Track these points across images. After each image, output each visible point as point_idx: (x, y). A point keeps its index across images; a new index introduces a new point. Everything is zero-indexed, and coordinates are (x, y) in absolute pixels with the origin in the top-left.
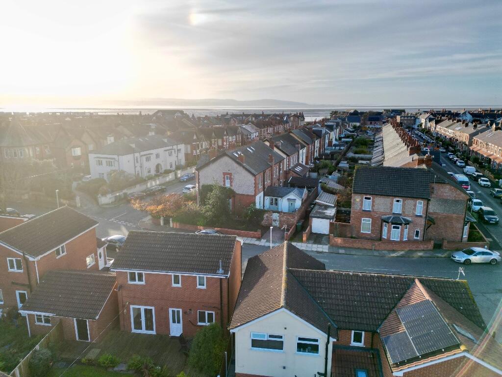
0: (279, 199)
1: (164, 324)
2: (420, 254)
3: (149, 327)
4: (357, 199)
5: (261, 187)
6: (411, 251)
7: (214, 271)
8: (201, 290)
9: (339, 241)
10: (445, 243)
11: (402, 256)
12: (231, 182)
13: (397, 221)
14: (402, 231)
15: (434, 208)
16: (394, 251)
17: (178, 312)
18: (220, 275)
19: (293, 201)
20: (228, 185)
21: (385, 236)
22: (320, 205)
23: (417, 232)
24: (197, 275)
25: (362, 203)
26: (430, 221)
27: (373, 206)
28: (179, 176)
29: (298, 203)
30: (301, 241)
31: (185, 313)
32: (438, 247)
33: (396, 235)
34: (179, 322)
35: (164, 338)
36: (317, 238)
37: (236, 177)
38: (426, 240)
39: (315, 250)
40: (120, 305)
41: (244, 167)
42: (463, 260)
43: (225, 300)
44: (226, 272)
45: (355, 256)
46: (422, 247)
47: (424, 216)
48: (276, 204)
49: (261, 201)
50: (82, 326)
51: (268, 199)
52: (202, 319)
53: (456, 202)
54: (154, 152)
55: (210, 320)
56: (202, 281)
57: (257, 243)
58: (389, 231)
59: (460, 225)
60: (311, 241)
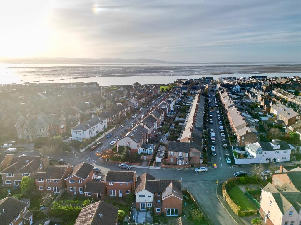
0: (146, 149)
1: (118, 194)
2: (187, 169)
3: (114, 195)
4: (169, 152)
5: (140, 145)
6: (185, 168)
7: (130, 181)
8: (127, 186)
9: (164, 165)
10: (194, 165)
11: (182, 170)
12: (129, 145)
13: (181, 159)
14: (182, 162)
15: (191, 154)
16: (179, 168)
17: (121, 191)
18: (131, 182)
19: (150, 150)
20: (128, 146)
21: (177, 163)
22: (160, 152)
23: (187, 162)
24: (126, 182)
25: (170, 153)
26: (190, 158)
27: (174, 154)
28: (106, 134)
29: (153, 151)
30: (152, 166)
31: (123, 191)
32: (192, 166)
33: (180, 163)
34: (121, 193)
35: (118, 197)
36: (158, 164)
37: (131, 143)
38: (189, 164)
39: (156, 169)
40: (107, 190)
41: (134, 140)
42: (197, 171)
43: (132, 188)
44: (132, 182)
45: (168, 171)
46: (188, 166)
47: (188, 157)
48: (145, 151)
49: (140, 150)
50: (99, 195)
51: (142, 149)
52: (127, 192)
53: (197, 153)
54: (96, 126)
55: (129, 192)
56: (127, 184)
57: (139, 167)
58: (178, 162)
59: (199, 159)
60: (156, 166)
